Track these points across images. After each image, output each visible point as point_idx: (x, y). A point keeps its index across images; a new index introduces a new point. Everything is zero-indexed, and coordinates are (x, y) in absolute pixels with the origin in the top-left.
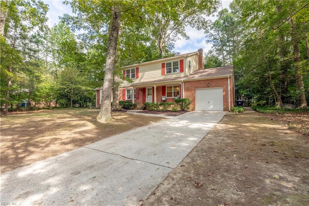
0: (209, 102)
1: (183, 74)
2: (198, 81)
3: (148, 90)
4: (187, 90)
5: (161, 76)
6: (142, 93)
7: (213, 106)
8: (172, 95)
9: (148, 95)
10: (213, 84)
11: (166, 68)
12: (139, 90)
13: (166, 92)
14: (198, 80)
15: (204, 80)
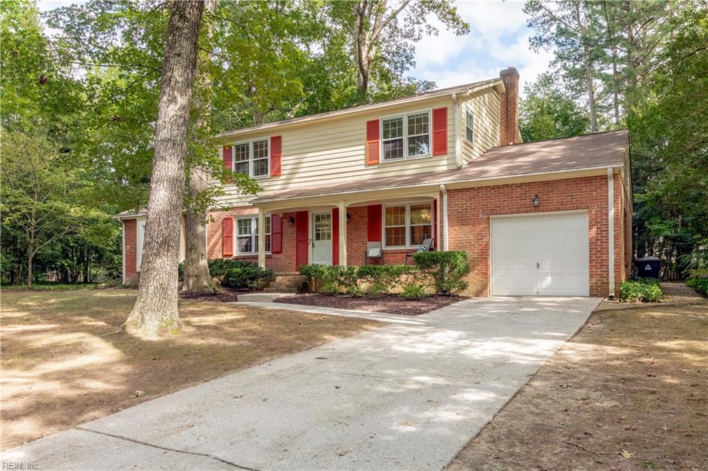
0: (538, 265)
1: (445, 162)
2: (498, 187)
3: (318, 218)
4: (460, 219)
5: (363, 167)
6: (294, 229)
7: (552, 280)
8: (404, 239)
9: (318, 237)
10: (555, 198)
11: (381, 140)
12: (285, 221)
13: (384, 226)
14: (500, 183)
15: (521, 185)
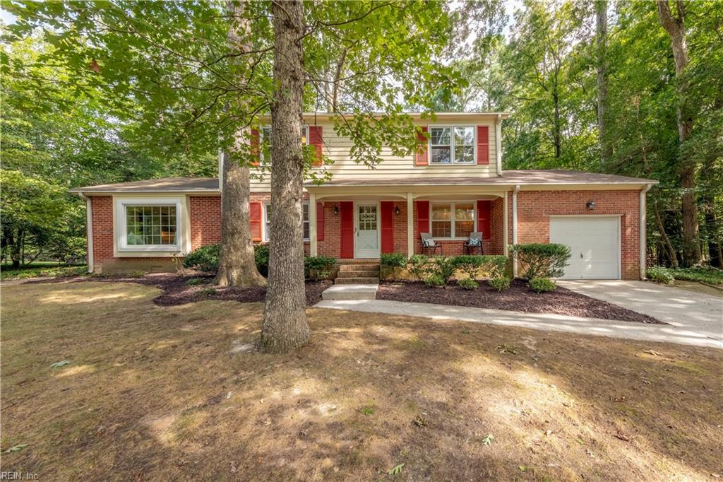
0: (582, 256)
1: (487, 171)
2: (558, 192)
3: (361, 210)
4: (526, 216)
5: (412, 167)
6: (339, 218)
7: (592, 267)
8: (450, 231)
9: (362, 227)
10: (602, 204)
11: (429, 145)
12: (327, 209)
13: (431, 220)
15: (576, 192)
